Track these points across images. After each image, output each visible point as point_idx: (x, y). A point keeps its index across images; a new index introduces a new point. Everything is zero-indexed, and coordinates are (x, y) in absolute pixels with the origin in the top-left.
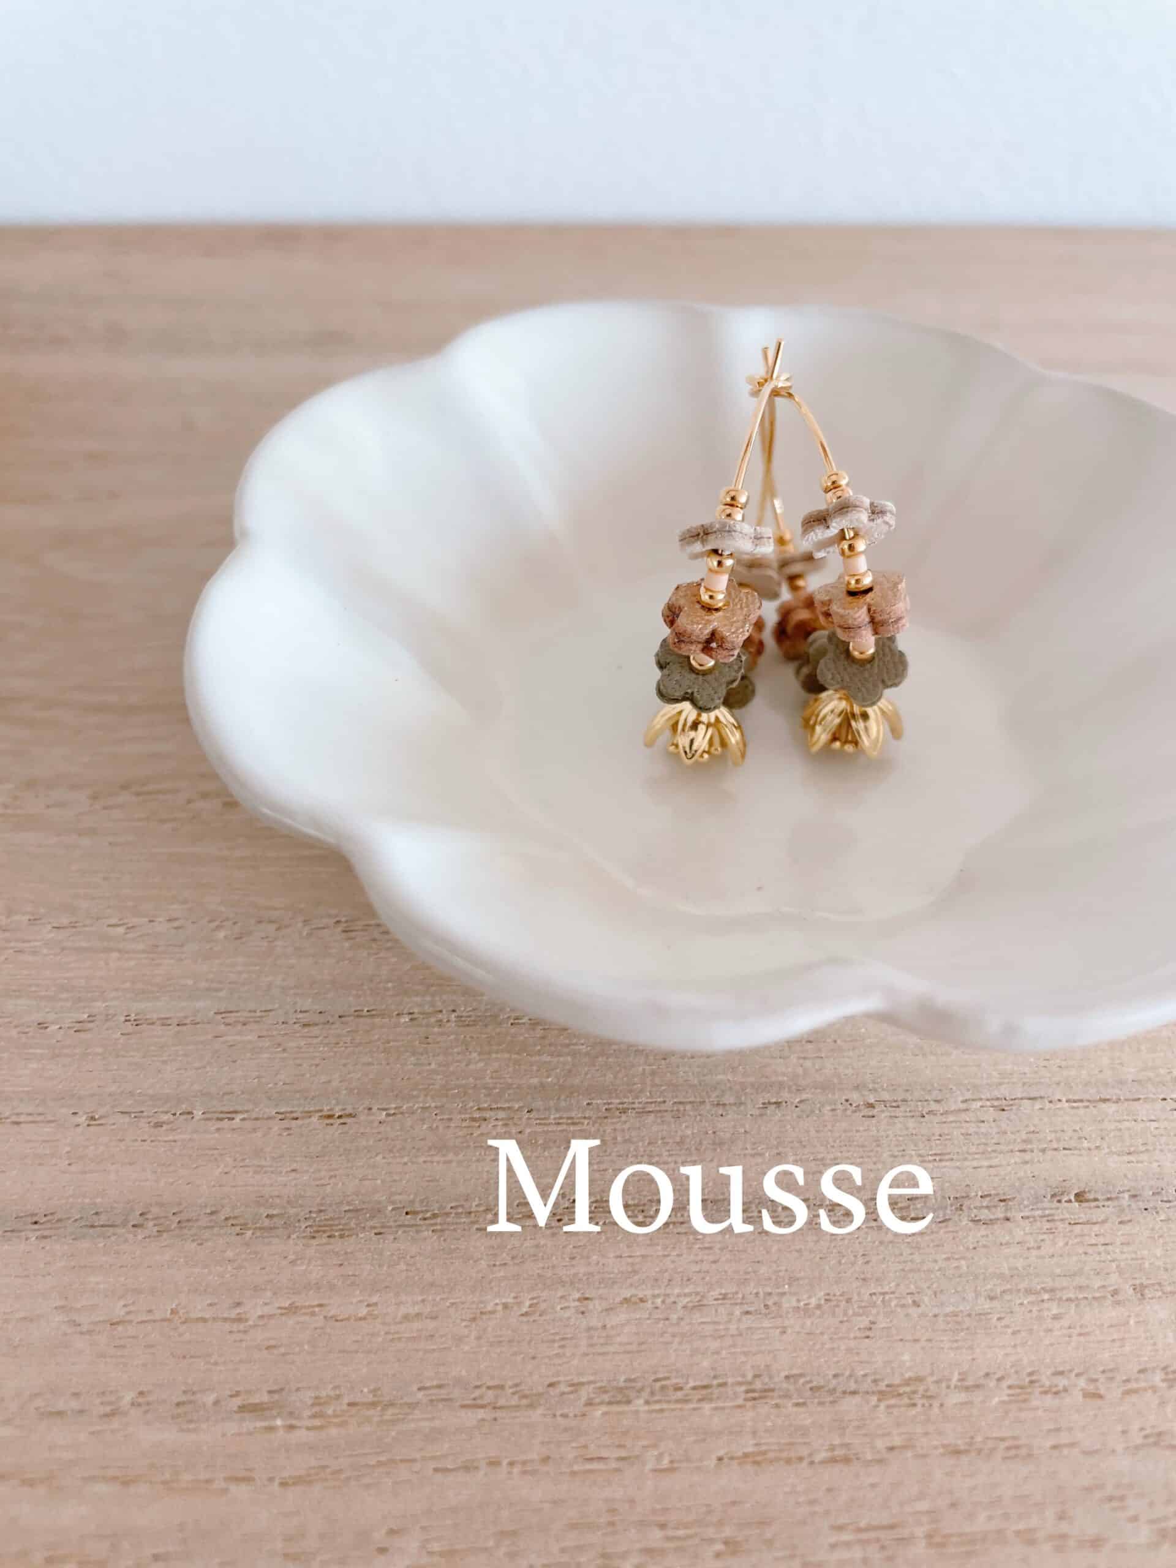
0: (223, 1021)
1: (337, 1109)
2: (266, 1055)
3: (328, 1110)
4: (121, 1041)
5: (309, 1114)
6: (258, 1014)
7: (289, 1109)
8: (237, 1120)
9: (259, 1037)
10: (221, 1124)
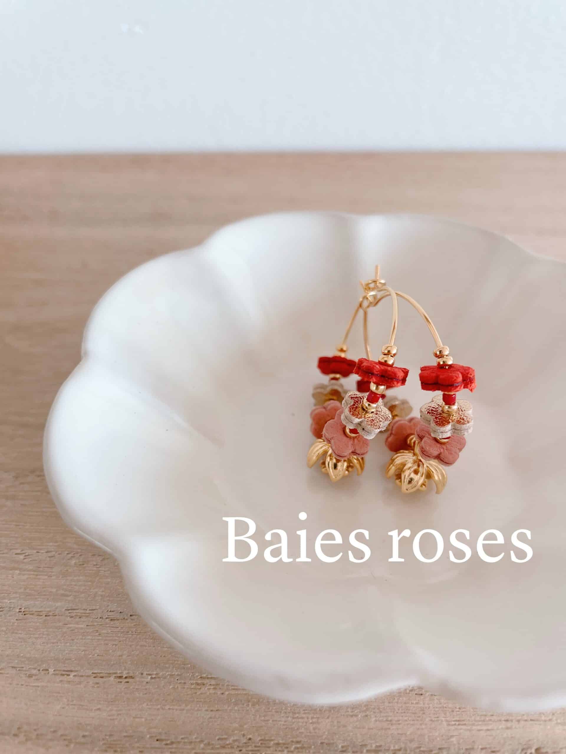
0: (69, 614)
1: (125, 672)
2: (89, 637)
3: (120, 673)
5: (109, 675)
6: (88, 612)
7: (99, 671)
8: (71, 676)
9: (87, 626)
10: (63, 678)
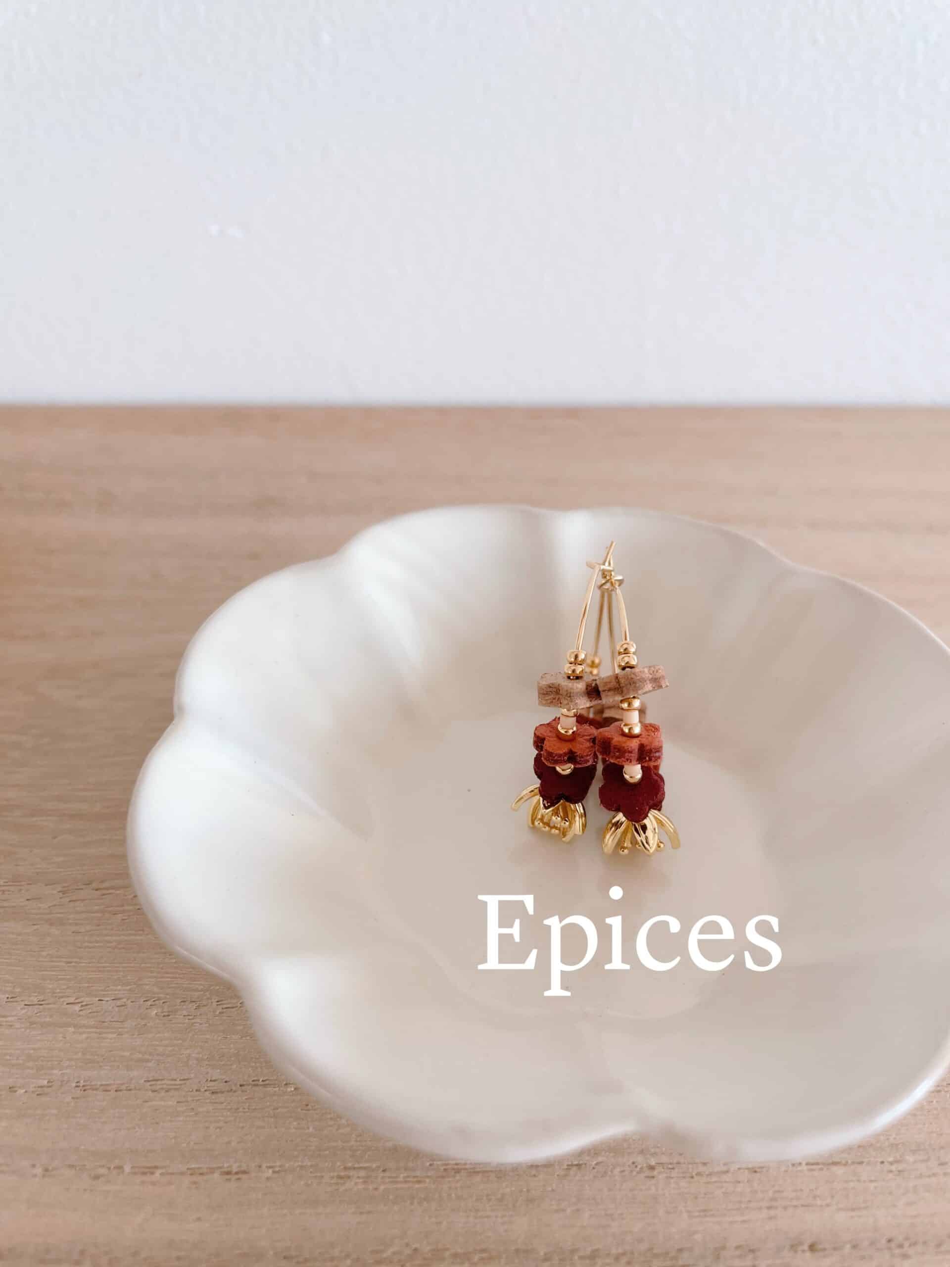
0: (150, 1088)
1: (235, 1165)
2: (181, 1119)
3: (228, 1167)
4: (72, 1104)
5: (212, 1171)
6: (178, 1082)
7: (197, 1166)
8: (157, 1174)
9: (178, 1102)
10: (144, 1178)
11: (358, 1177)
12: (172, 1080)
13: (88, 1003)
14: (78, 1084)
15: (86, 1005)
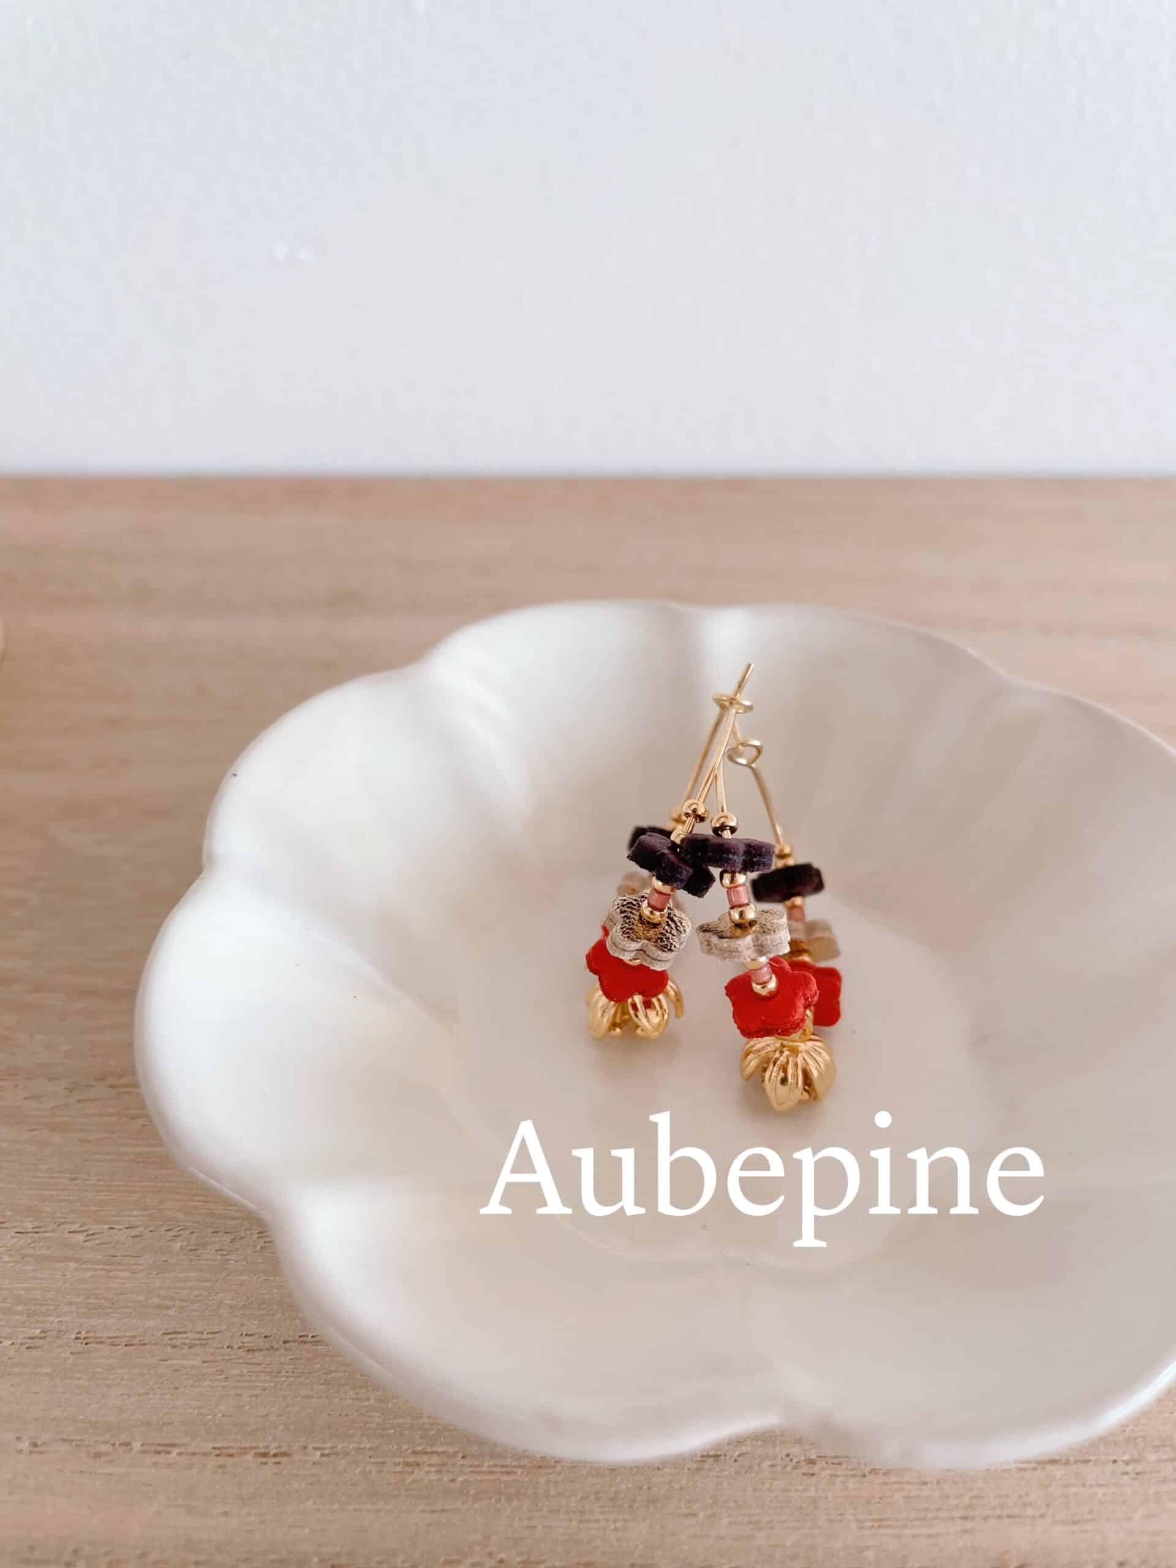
0: (170, 1342)
1: (273, 1445)
2: (207, 1383)
3: (264, 1447)
4: (70, 1361)
5: (244, 1451)
6: (205, 1336)
7: (225, 1445)
8: (174, 1454)
9: (204, 1362)
10: (156, 1458)
11: (430, 1465)
12: (197, 1333)
13: (94, 1232)
14: (79, 1335)
15: (92, 1234)
